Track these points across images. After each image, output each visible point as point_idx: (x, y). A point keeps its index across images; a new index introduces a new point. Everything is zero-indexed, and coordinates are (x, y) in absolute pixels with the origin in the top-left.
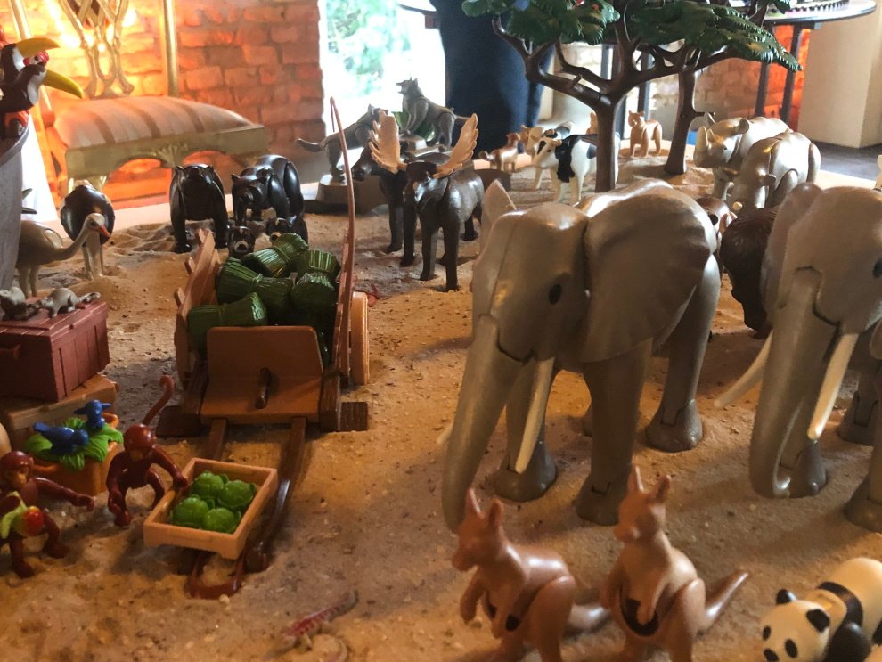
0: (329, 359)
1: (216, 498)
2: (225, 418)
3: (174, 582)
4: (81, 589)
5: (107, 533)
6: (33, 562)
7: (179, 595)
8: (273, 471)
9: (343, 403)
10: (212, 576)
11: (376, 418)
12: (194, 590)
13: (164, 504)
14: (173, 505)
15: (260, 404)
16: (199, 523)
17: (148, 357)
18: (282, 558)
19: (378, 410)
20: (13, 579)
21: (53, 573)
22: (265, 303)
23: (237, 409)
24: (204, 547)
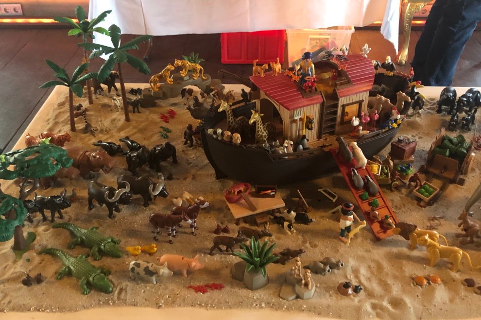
0: (460, 168)
1: (427, 191)
2: (433, 173)
3: (416, 202)
4: (400, 197)
5: (406, 188)
6: (393, 189)
7: (416, 204)
8: (439, 189)
9: (460, 178)
10: (422, 204)
11: (466, 184)
12: (419, 204)
13: (417, 188)
14: (419, 189)
15: (442, 173)
16: (422, 194)
17: (422, 149)
18: (435, 205)
19: (467, 182)
20: (390, 191)
21: (396, 193)
22: (450, 152)
23: (437, 172)
24: (422, 198)
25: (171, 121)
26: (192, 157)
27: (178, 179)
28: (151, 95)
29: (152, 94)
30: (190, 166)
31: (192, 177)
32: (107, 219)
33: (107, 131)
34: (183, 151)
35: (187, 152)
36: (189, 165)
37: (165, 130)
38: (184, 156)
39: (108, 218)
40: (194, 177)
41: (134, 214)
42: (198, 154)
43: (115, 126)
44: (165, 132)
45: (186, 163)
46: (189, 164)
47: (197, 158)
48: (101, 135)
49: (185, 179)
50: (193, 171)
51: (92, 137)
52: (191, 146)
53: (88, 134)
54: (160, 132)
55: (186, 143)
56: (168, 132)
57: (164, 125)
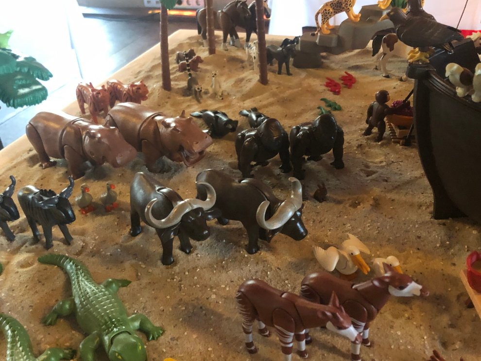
25: (345, 92)
26: (377, 160)
27: (339, 202)
28: (316, 43)
29: (317, 41)
30: (370, 177)
31: (371, 202)
32: (156, 266)
33: (223, 97)
34: (360, 146)
35: (367, 149)
36: (367, 176)
37: (330, 106)
38: (360, 156)
39: (159, 263)
40: (377, 204)
41: (220, 266)
42: (392, 157)
43: (240, 89)
44: (329, 109)
45: (362, 170)
46: (369, 174)
47: (388, 165)
48: (210, 102)
49: (355, 205)
50: (377, 191)
51: (194, 102)
52: (379, 138)
53: (190, 98)
54: (319, 108)
55: (368, 132)
56: (335, 109)
57: (330, 96)
